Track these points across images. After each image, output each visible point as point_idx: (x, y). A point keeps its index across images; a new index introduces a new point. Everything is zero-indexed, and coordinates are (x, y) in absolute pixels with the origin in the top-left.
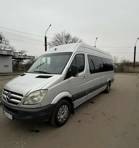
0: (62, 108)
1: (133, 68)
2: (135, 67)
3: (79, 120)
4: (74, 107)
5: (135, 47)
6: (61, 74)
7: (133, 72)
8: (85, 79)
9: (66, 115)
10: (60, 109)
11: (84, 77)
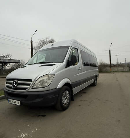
0: (65, 93)
1: (110, 69)
2: (111, 67)
3: (79, 105)
4: (73, 94)
5: (110, 51)
6: (63, 62)
7: (110, 72)
8: (80, 70)
9: (68, 100)
10: (64, 94)
11: (79, 68)
